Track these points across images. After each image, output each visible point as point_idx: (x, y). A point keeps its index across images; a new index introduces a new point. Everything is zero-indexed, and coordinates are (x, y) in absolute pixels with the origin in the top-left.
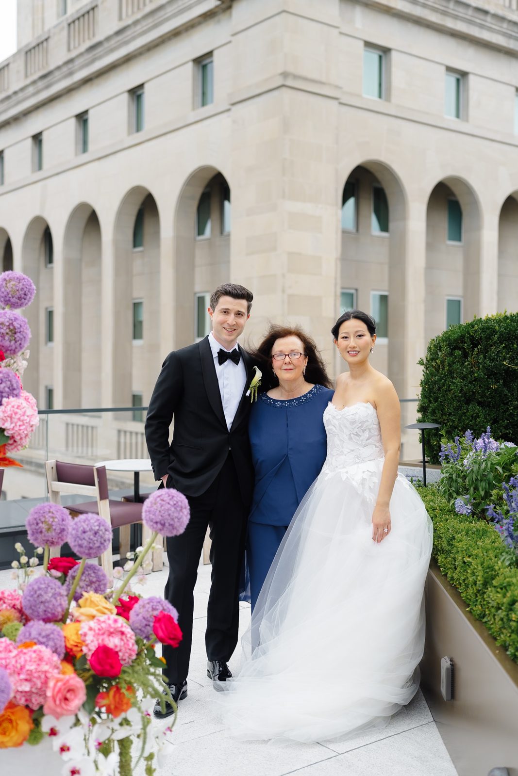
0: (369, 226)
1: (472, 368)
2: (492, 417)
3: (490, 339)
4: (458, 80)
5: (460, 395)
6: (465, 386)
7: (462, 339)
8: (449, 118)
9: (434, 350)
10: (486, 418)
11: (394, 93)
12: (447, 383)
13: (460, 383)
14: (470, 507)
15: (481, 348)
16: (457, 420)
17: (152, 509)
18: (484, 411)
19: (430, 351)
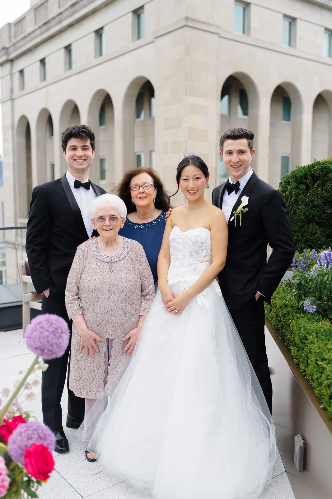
0: (236, 112)
1: (312, 197)
2: (326, 233)
3: (326, 176)
4: (290, 23)
5: (303, 217)
6: (307, 211)
7: (305, 176)
8: (285, 47)
9: (284, 185)
10: (321, 234)
11: (252, 30)
12: (294, 209)
13: (303, 208)
14: (315, 307)
15: (319, 183)
16: (301, 235)
17: (32, 336)
18: (320, 229)
19: (281, 186)
